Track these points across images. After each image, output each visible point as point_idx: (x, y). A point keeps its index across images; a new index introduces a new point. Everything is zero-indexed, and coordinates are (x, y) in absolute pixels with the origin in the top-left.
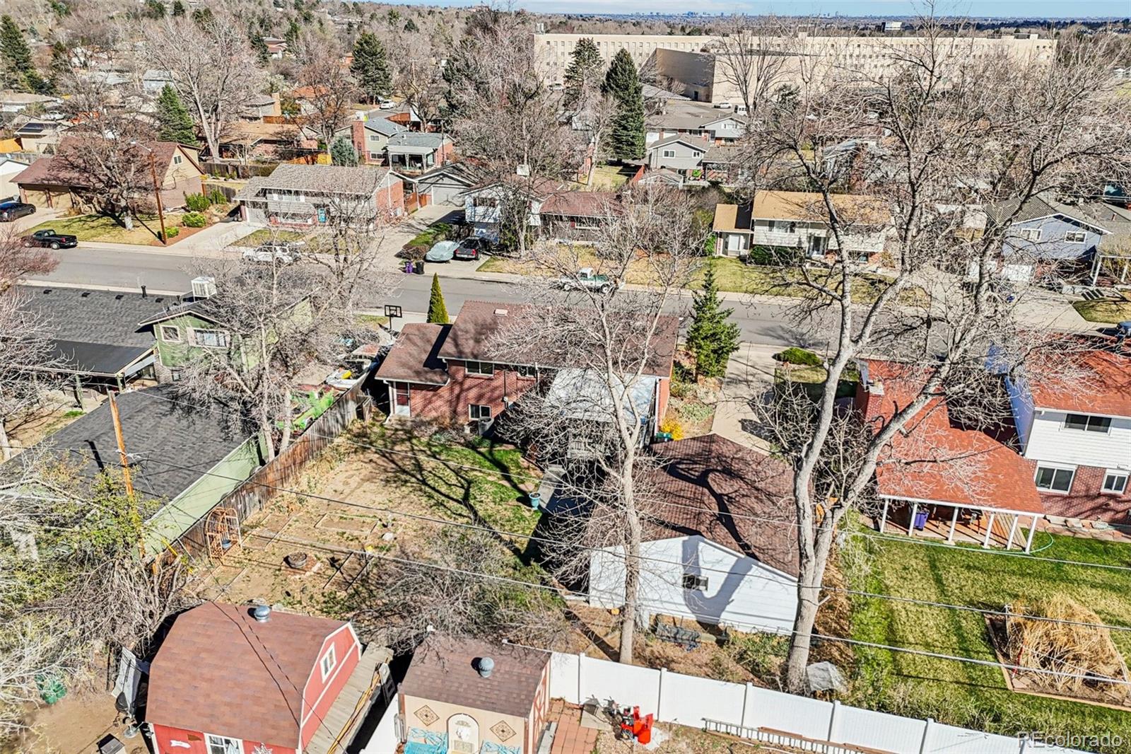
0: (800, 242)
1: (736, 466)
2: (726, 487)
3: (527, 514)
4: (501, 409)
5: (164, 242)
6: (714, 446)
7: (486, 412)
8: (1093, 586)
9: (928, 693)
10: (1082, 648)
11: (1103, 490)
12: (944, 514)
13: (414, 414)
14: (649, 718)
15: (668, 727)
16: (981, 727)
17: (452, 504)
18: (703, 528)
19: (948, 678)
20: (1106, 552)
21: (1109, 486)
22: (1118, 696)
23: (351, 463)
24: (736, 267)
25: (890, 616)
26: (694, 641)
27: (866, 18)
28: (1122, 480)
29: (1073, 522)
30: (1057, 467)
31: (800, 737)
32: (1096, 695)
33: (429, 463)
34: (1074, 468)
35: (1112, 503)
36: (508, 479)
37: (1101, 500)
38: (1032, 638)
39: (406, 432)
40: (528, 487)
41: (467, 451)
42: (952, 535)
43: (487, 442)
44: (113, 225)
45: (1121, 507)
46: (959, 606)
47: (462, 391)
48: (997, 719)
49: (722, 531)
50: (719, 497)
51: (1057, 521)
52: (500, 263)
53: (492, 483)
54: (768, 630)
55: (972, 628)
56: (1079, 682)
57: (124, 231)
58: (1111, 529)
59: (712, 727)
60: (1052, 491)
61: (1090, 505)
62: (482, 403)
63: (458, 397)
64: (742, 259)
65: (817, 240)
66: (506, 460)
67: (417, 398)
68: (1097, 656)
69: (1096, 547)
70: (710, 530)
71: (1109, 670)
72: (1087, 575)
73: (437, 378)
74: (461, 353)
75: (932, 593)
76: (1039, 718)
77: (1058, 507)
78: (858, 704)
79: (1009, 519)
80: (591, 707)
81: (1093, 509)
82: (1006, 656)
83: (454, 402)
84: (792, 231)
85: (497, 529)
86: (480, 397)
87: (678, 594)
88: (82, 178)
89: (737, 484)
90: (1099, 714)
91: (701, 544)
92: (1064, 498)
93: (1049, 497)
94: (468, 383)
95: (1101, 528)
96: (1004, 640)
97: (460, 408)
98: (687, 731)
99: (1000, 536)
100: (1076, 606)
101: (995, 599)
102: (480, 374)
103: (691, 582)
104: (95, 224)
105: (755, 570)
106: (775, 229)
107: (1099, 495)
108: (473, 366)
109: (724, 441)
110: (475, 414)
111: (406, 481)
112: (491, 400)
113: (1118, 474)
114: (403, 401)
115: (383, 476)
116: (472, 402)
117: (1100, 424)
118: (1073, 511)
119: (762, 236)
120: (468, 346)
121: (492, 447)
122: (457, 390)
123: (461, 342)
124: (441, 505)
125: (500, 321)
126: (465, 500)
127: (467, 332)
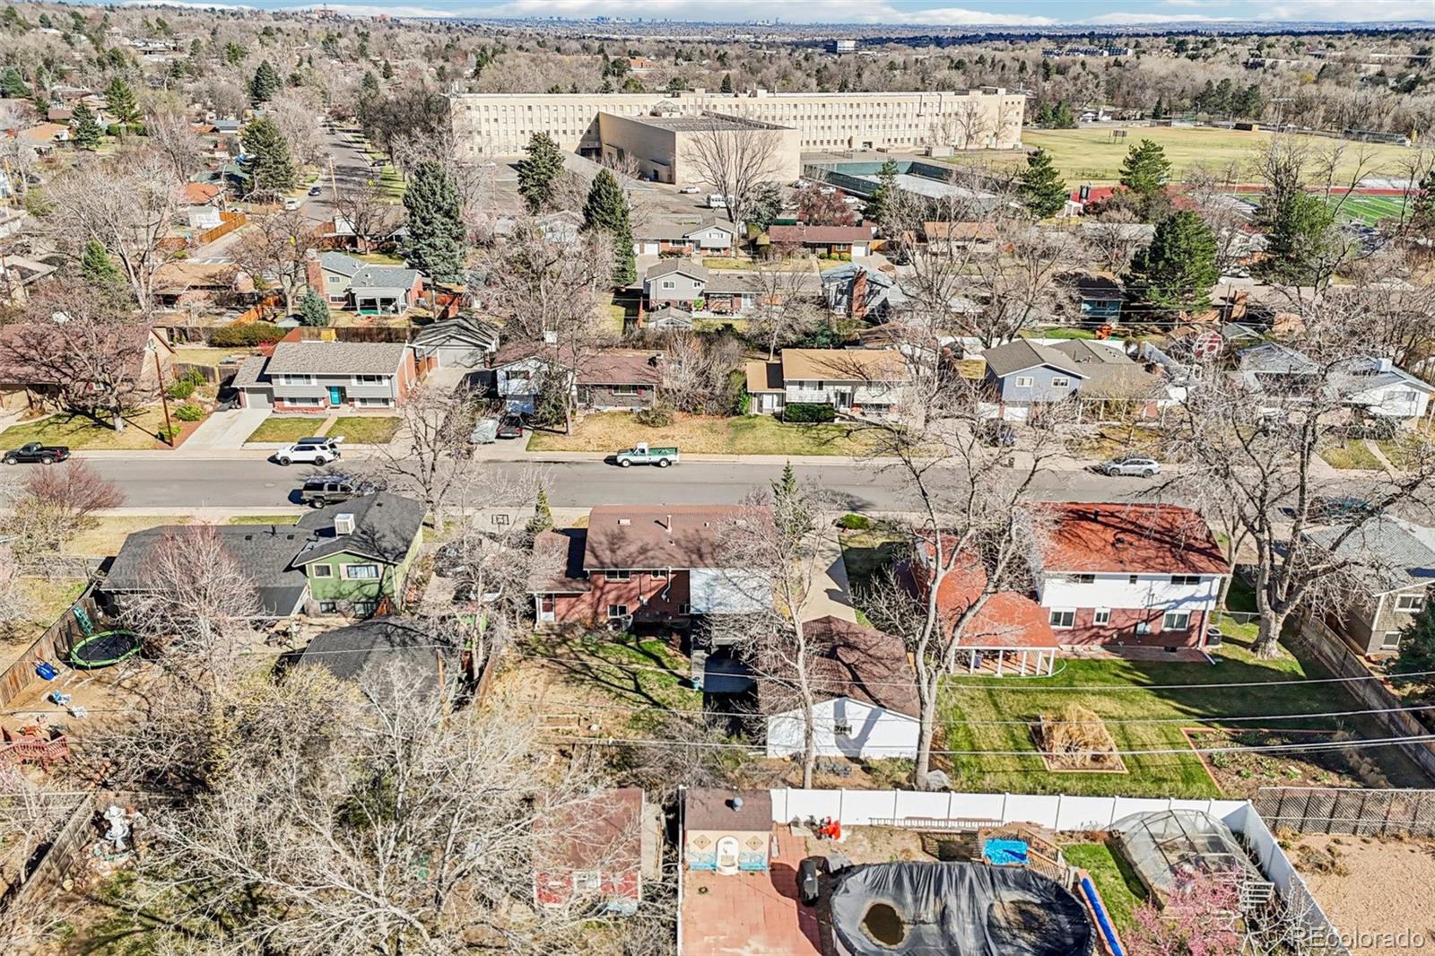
0: (828, 398)
1: (852, 640)
2: (851, 657)
3: (692, 695)
4: (637, 606)
5: (171, 444)
6: (833, 626)
7: (623, 610)
8: (1093, 694)
9: (1002, 779)
10: (1089, 738)
11: (1095, 623)
12: (994, 655)
13: (558, 618)
14: (837, 823)
15: (848, 827)
16: (1035, 793)
17: (629, 694)
18: (846, 691)
19: (1011, 769)
20: (1100, 668)
21: (1098, 620)
22: (1111, 765)
23: (527, 669)
24: (773, 425)
25: (969, 733)
26: (846, 771)
27: (811, 26)
28: (1106, 615)
29: (1077, 647)
30: (1063, 610)
31: (931, 819)
32: (1099, 766)
33: (593, 662)
34: (1074, 610)
35: (1102, 632)
36: (663, 666)
37: (1094, 630)
38: (1059, 735)
39: (558, 636)
40: (683, 671)
41: (619, 647)
42: (1000, 669)
43: (633, 637)
44: (94, 426)
45: (1108, 633)
46: (1011, 721)
47: (602, 594)
48: (1044, 788)
49: (858, 691)
50: (848, 666)
51: (1066, 648)
52: (547, 440)
53: (652, 672)
54: (894, 756)
55: (1021, 734)
56: (1088, 758)
57: (114, 433)
58: (1103, 650)
59: (875, 823)
60: (1062, 627)
61: (1088, 634)
62: (621, 603)
63: (599, 599)
64: (778, 417)
65: (843, 396)
66: (654, 650)
67: (562, 605)
68: (1098, 742)
69: (1095, 665)
70: (851, 692)
71: (1106, 748)
72: (1090, 687)
73: (581, 586)
74: (602, 564)
75: (993, 714)
76: (1067, 784)
77: (1067, 638)
78: (963, 791)
79: (1036, 653)
80: (796, 823)
81: (1090, 637)
82: (1044, 749)
83: (595, 607)
84: (821, 388)
85: (674, 710)
86: (618, 598)
87: (832, 739)
88: (41, 374)
89: (857, 654)
90: (1100, 777)
91: (847, 703)
92: (1070, 631)
93: (1060, 632)
94: (608, 587)
95: (1096, 650)
96: (1042, 739)
97: (601, 609)
98: (860, 827)
99: (1032, 667)
100: (1083, 710)
101: (1034, 712)
102: (618, 579)
103: (841, 730)
104: (71, 426)
105: (884, 716)
106: (805, 388)
107: (1093, 627)
108: (612, 574)
109: (838, 620)
110: (614, 612)
111: (583, 680)
112: (629, 600)
113: (1103, 611)
114: (548, 608)
115: (561, 678)
116: (612, 603)
117: (1088, 578)
118: (1077, 639)
119: (794, 394)
120: (607, 557)
121: (638, 640)
122: (598, 594)
123: (599, 553)
124: (620, 696)
125: (626, 530)
126: (638, 690)
127: (601, 543)
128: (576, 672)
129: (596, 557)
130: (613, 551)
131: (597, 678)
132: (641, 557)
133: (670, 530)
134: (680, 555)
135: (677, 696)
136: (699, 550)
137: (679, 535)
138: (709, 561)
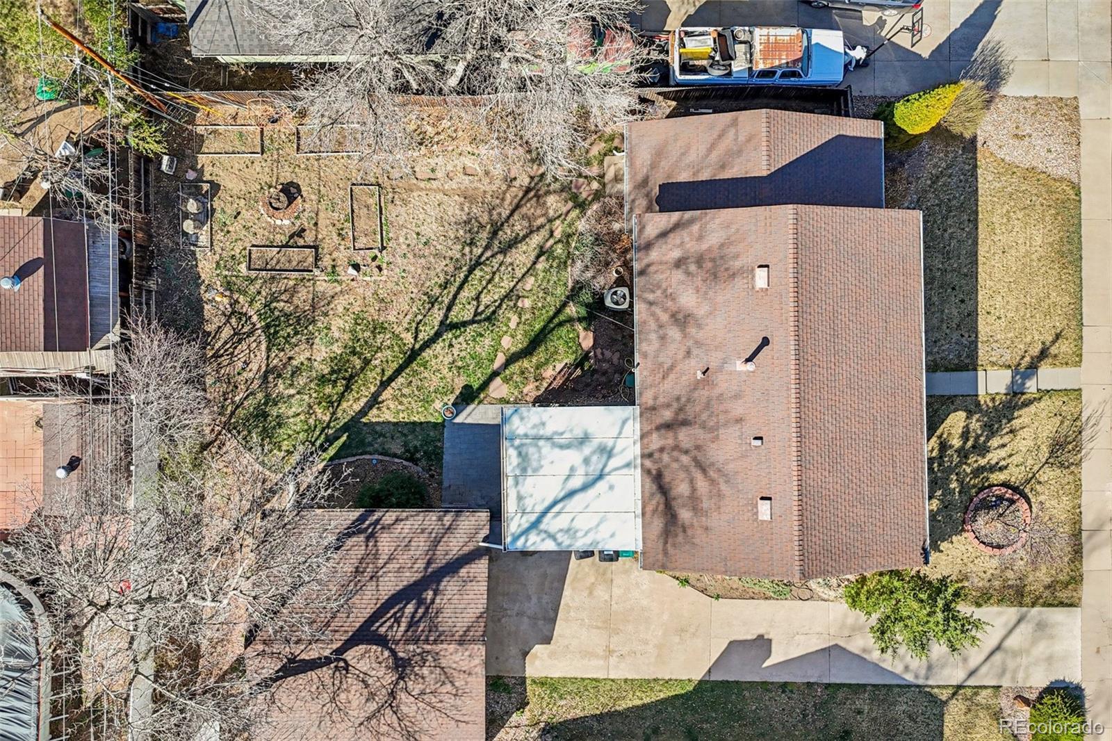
3: (437, 405)
17: (437, 314)
33: (521, 255)
36: (511, 361)
41: (561, 291)
53: (495, 346)
66: (555, 345)
85: (399, 380)
111: (472, 244)
115: (477, 211)
123: (674, 239)
124: (433, 301)
125: (739, 283)
126: (447, 326)
127: (700, 238)
128: (494, 233)
129: (664, 235)
130: (679, 263)
131: (477, 264)
132: (664, 317)
133: (740, 367)
134: (672, 387)
135: (434, 382)
136: (685, 423)
137: (723, 384)
138: (656, 442)
